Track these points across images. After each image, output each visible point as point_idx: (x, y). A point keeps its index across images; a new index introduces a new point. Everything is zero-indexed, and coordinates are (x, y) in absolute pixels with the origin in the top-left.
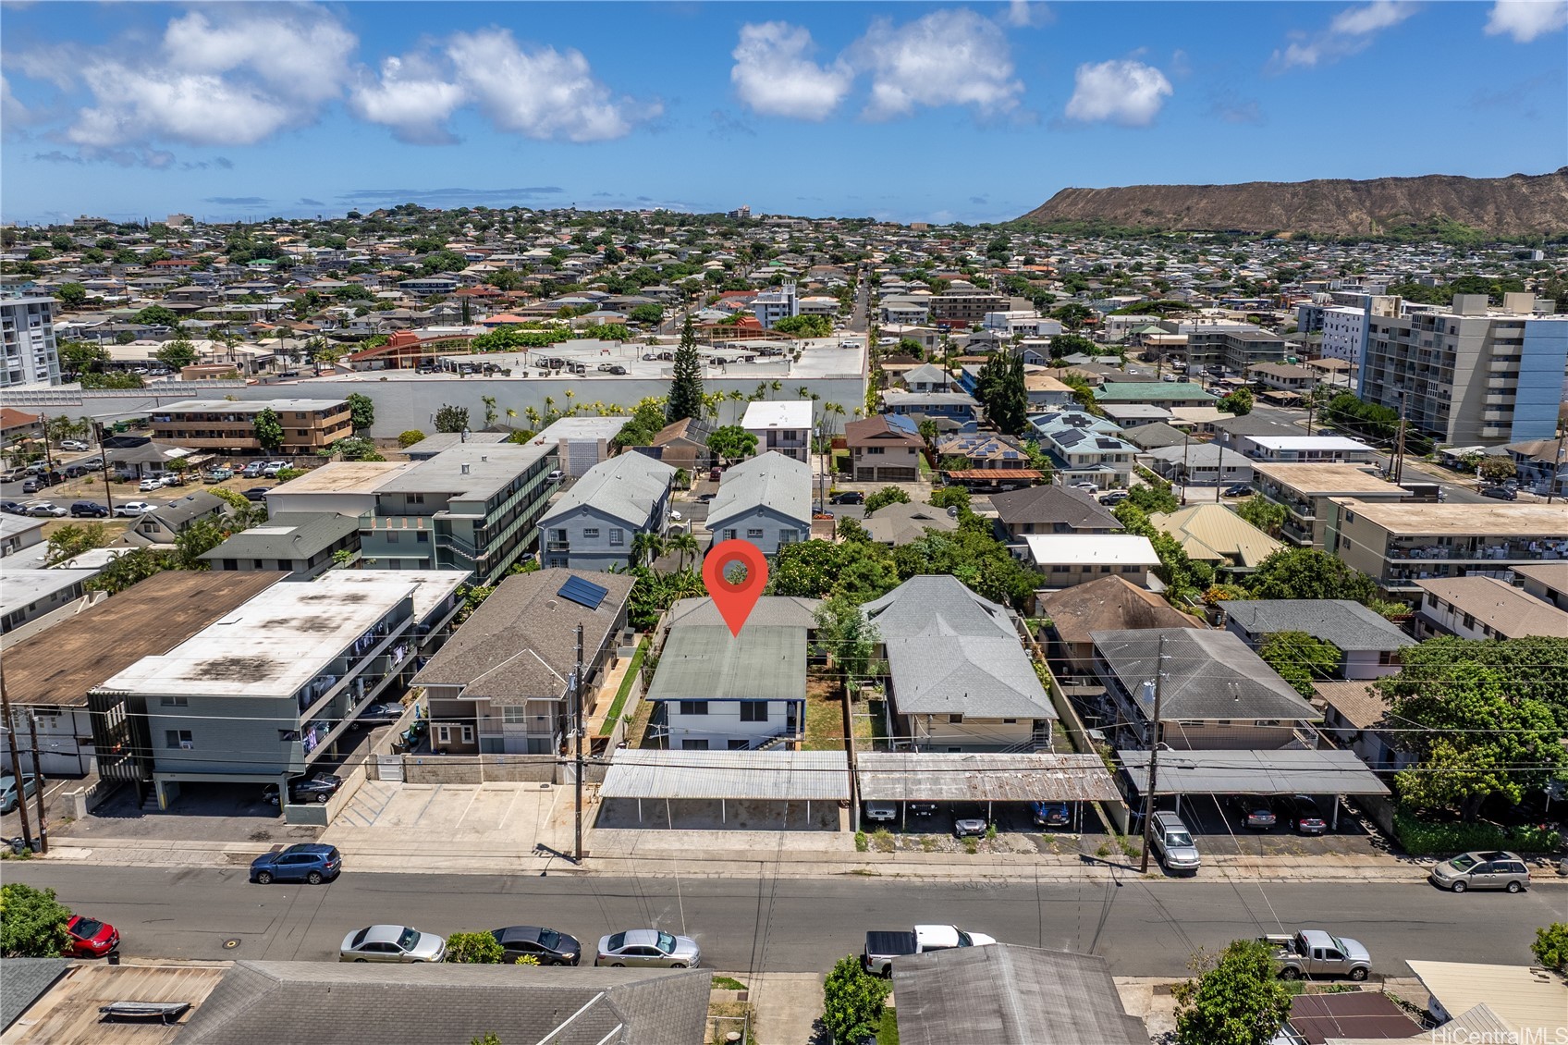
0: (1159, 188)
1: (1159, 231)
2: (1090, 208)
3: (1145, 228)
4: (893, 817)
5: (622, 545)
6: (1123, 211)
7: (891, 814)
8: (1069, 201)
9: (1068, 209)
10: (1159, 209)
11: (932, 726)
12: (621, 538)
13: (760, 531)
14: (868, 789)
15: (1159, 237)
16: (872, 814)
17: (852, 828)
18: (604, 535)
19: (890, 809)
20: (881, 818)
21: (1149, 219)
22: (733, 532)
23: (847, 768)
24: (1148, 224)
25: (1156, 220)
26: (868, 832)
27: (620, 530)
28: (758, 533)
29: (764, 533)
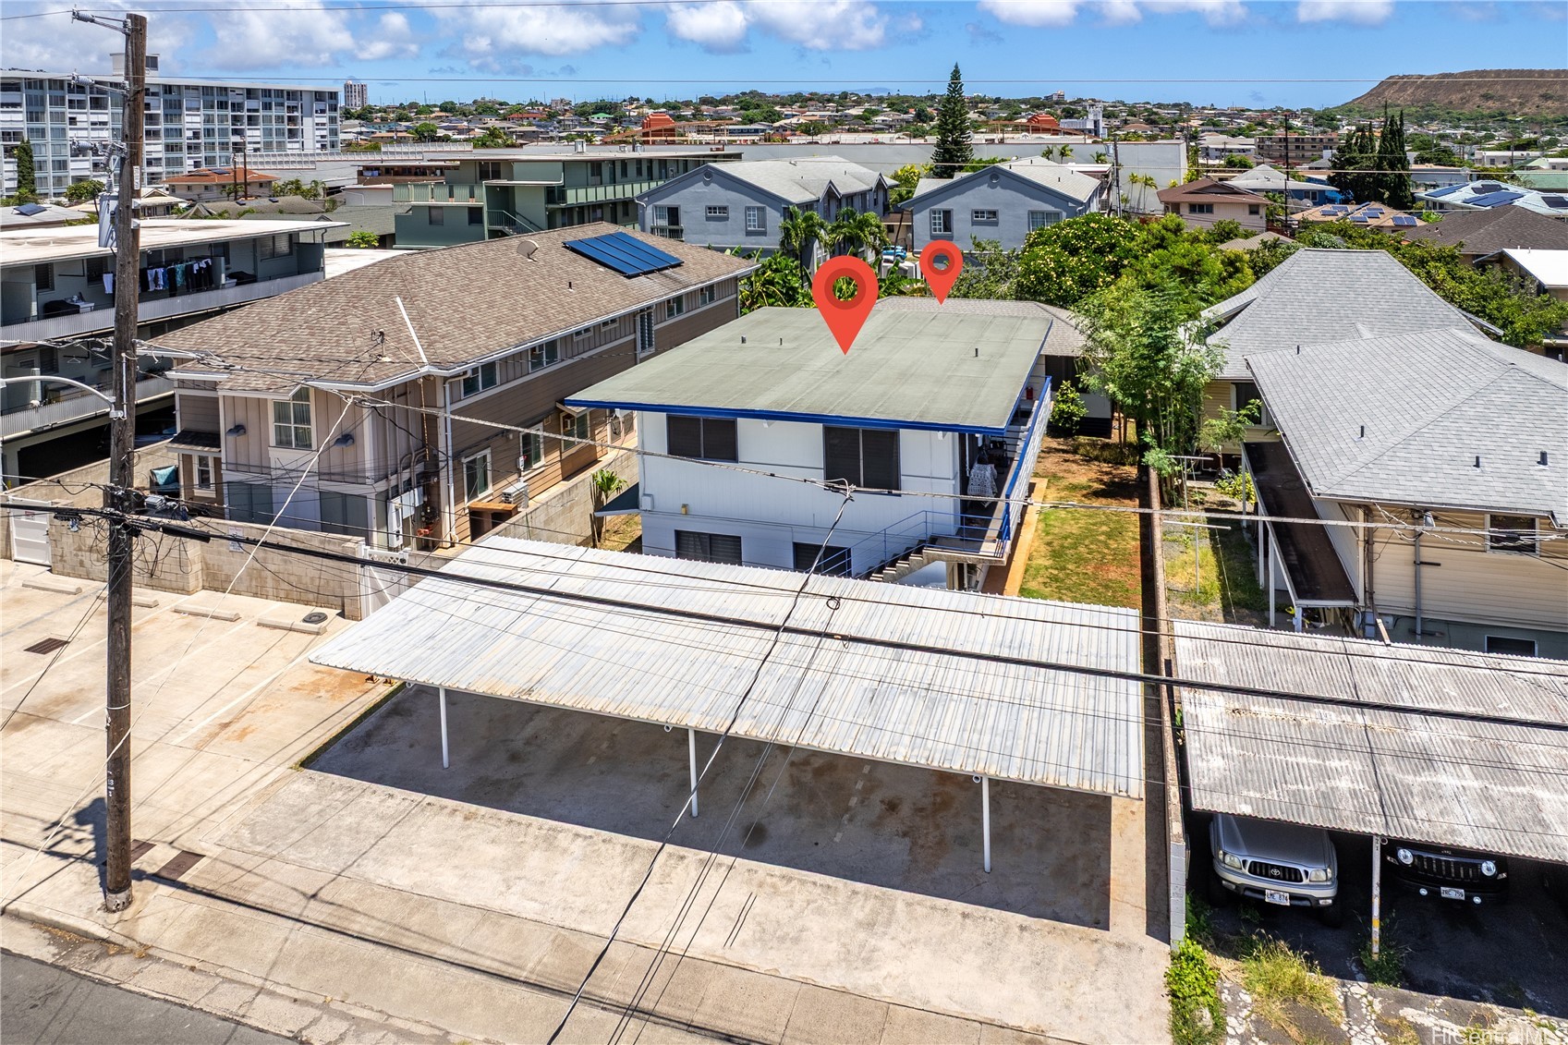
0: (1498, 73)
1: (1503, 115)
2: (1421, 94)
3: (1486, 112)
4: (1325, 895)
5: (764, 234)
6: (1459, 96)
7: (1318, 882)
8: (1396, 87)
9: (1396, 95)
10: (1501, 93)
11: (1427, 554)
12: (763, 223)
13: (994, 213)
14: (1217, 763)
15: (1504, 120)
16: (1235, 867)
17: (1158, 925)
18: (736, 216)
19: (1315, 857)
20: (1278, 893)
21: (1490, 103)
22: (947, 214)
23: (1136, 667)
24: (1489, 108)
25: (1498, 104)
26: (1224, 947)
27: (761, 210)
28: (987, 217)
29: (1001, 217)
